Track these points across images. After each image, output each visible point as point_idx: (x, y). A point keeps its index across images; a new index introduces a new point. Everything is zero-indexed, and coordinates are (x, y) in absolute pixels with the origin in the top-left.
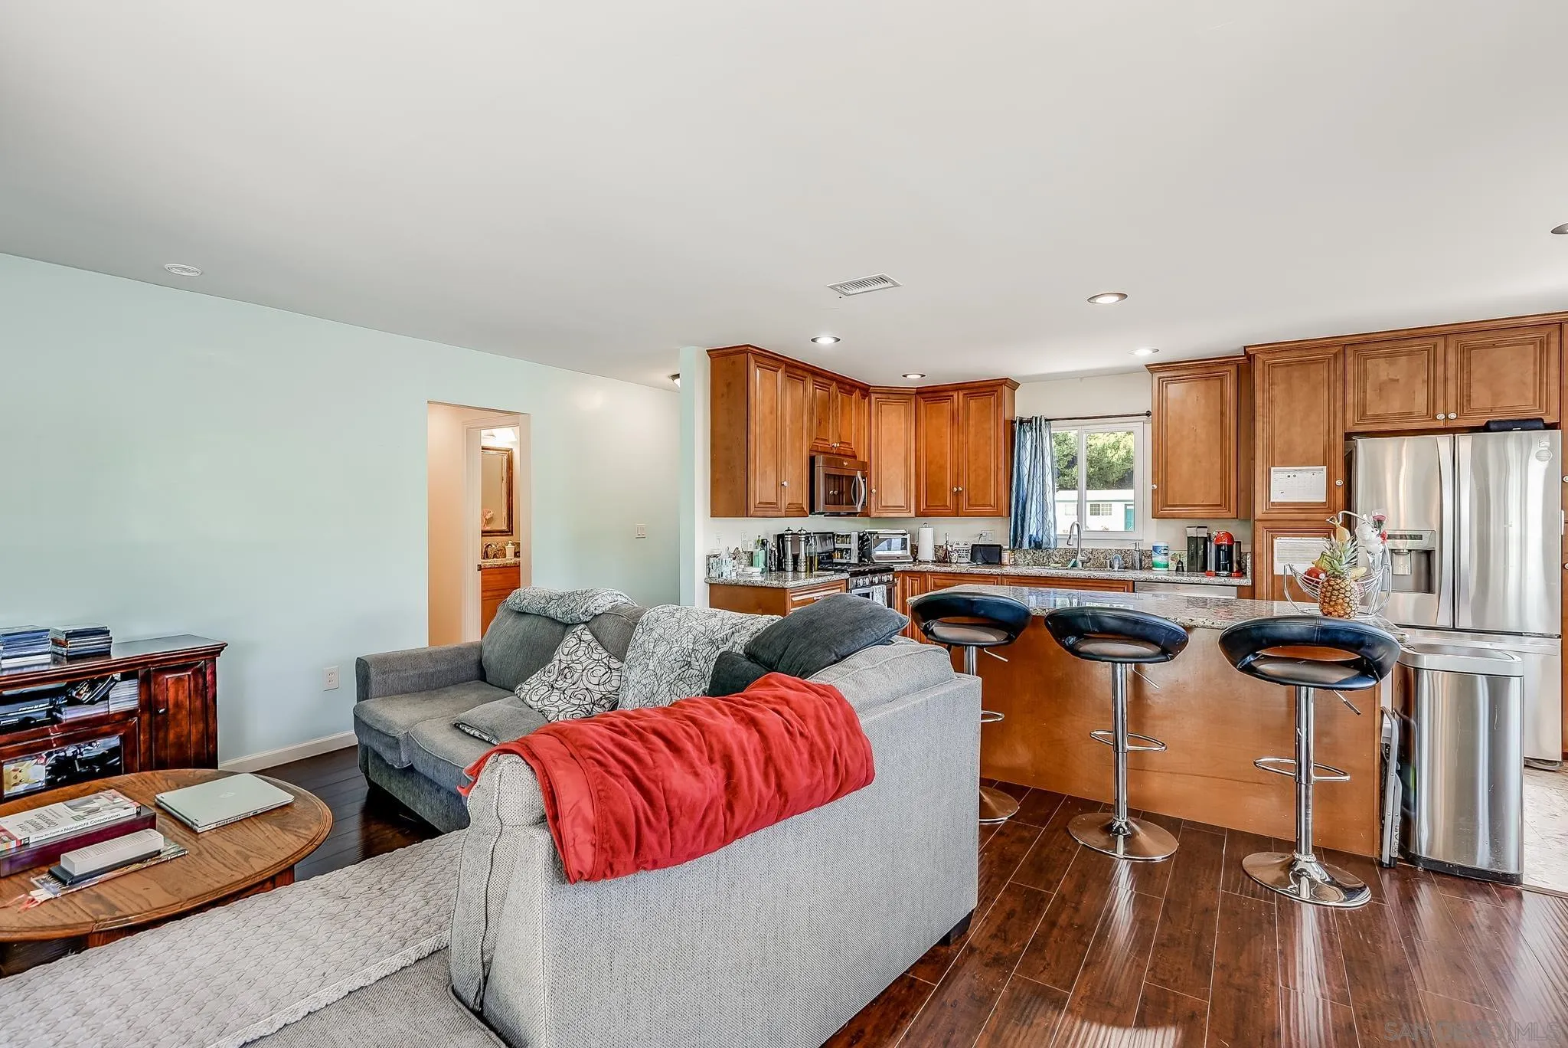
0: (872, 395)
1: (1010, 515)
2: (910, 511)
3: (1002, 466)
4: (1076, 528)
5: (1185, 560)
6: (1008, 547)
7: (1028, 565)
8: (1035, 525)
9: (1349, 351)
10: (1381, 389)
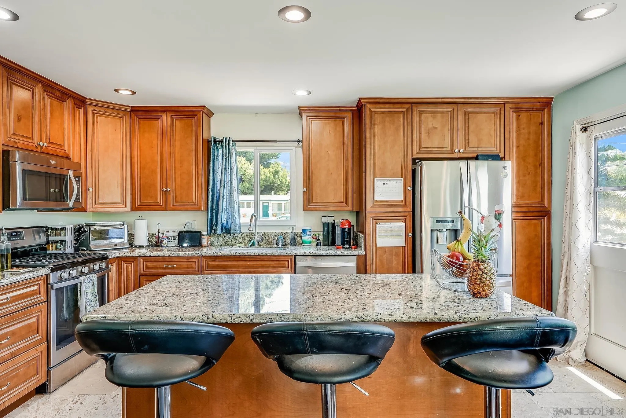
0: (88, 106)
1: (207, 210)
2: (126, 207)
3: (201, 172)
4: (254, 218)
5: (321, 238)
6: (206, 233)
7: (221, 245)
8: (225, 217)
9: (414, 108)
10: (429, 133)
